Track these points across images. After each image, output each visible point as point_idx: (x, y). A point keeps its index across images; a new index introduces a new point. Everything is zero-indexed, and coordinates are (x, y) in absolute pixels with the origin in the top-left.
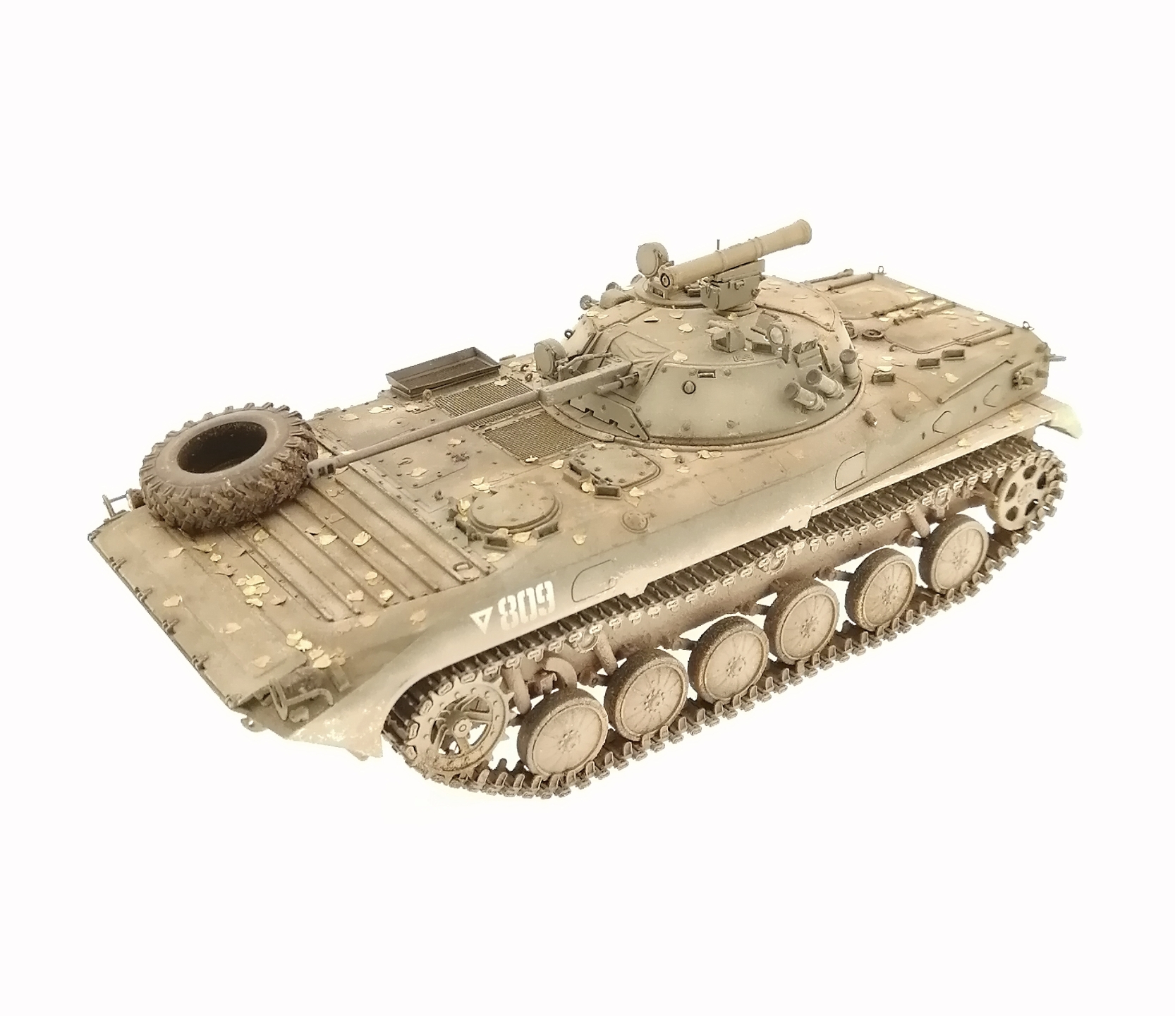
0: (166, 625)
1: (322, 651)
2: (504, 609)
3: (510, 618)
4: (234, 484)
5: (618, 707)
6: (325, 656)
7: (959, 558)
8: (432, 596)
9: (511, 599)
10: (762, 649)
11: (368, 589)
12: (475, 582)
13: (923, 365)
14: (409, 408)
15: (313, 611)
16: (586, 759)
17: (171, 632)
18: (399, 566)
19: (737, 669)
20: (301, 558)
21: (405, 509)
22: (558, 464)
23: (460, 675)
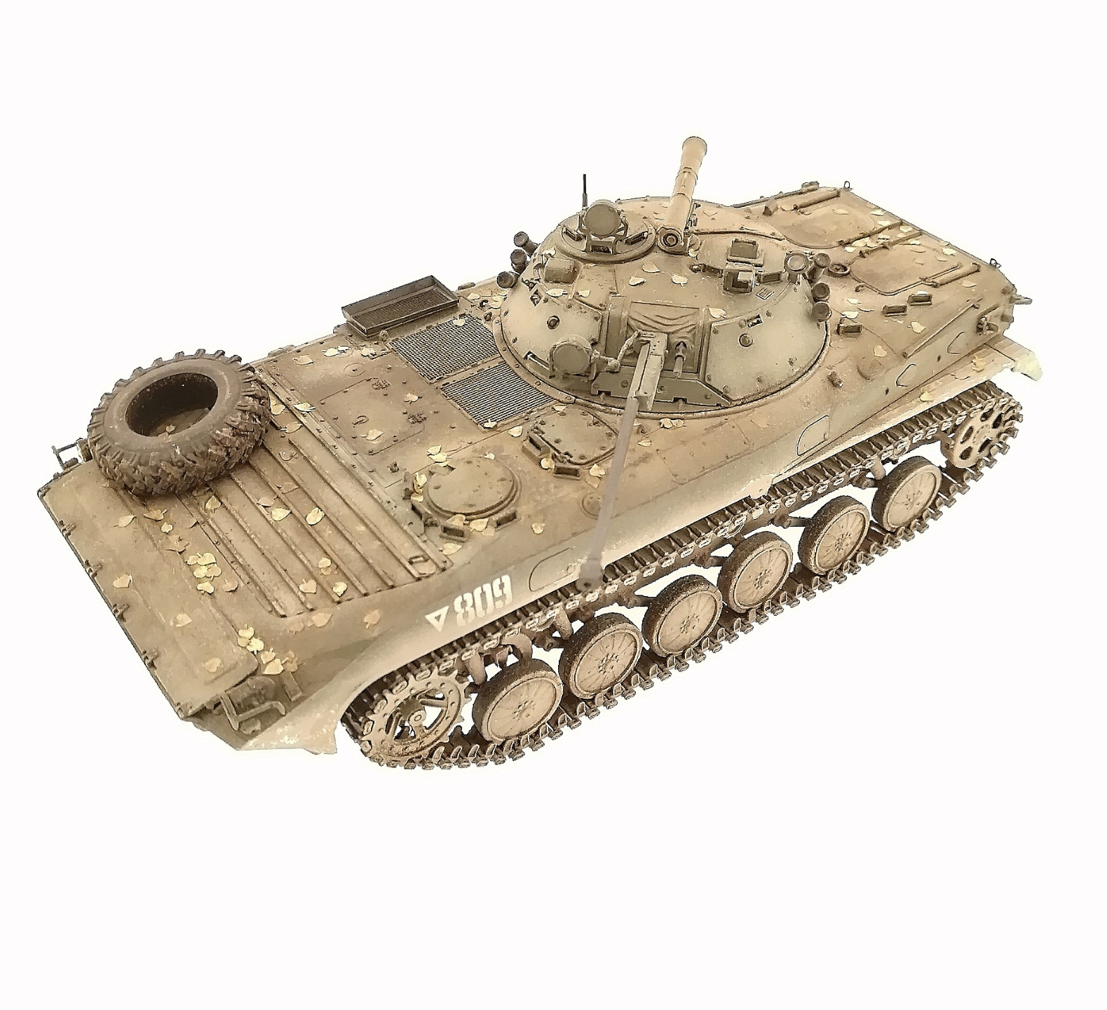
0: (116, 611)
1: (274, 654)
2: (460, 605)
3: (466, 614)
4: (183, 452)
5: (572, 673)
6: (276, 660)
7: (911, 500)
8: (387, 592)
9: (468, 596)
10: (716, 605)
11: (321, 578)
12: (430, 579)
13: (890, 312)
14: (366, 351)
15: (264, 602)
16: (540, 722)
17: (121, 618)
18: (353, 553)
19: (691, 626)
20: (253, 536)
21: (359, 482)
22: (516, 431)
23: (415, 673)
